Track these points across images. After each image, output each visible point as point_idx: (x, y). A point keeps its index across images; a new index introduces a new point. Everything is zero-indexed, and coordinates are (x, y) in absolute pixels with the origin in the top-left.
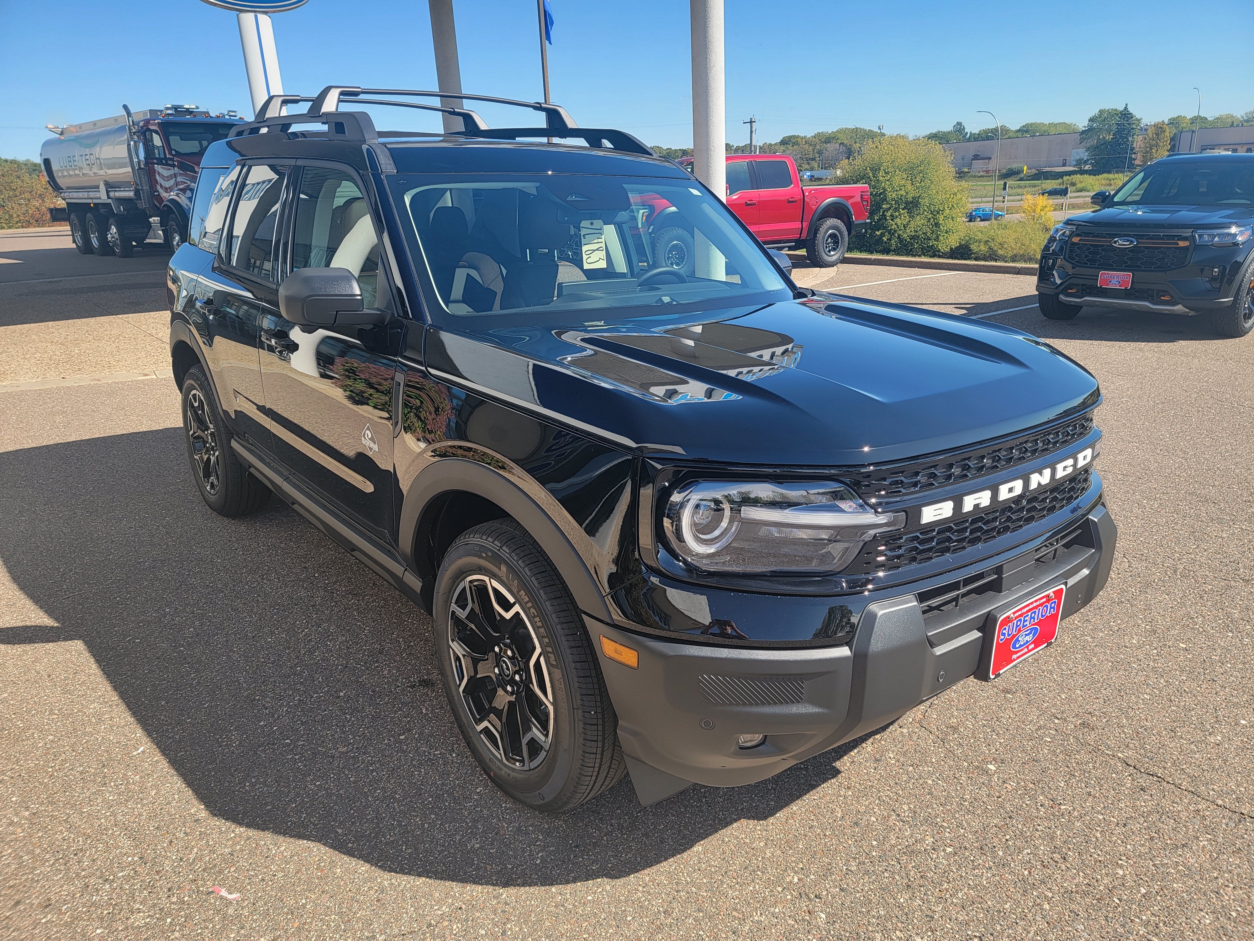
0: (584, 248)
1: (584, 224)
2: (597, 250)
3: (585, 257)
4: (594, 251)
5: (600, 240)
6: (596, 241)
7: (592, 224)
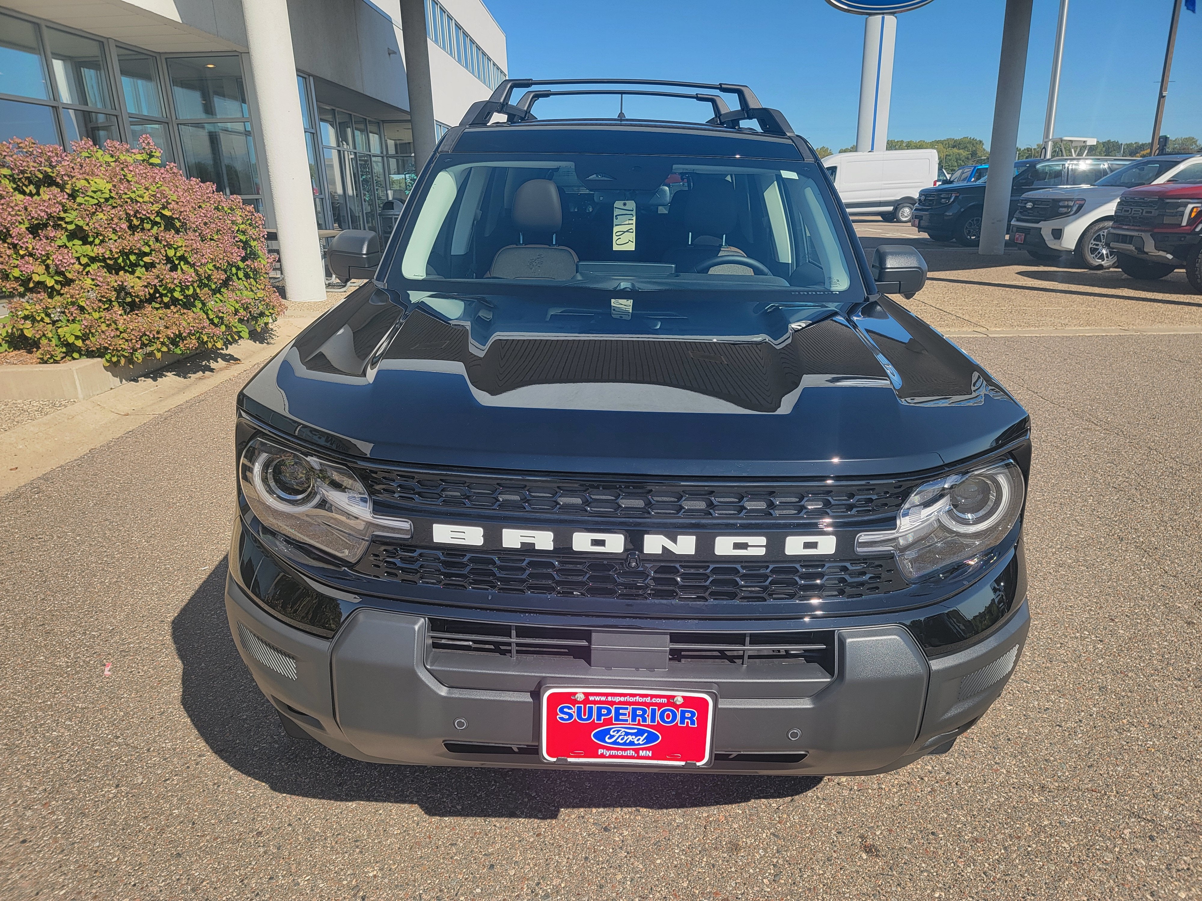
0: (616, 229)
1: (618, 204)
2: (627, 231)
3: (615, 238)
4: (625, 232)
5: (631, 222)
6: (627, 222)
7: (625, 204)
